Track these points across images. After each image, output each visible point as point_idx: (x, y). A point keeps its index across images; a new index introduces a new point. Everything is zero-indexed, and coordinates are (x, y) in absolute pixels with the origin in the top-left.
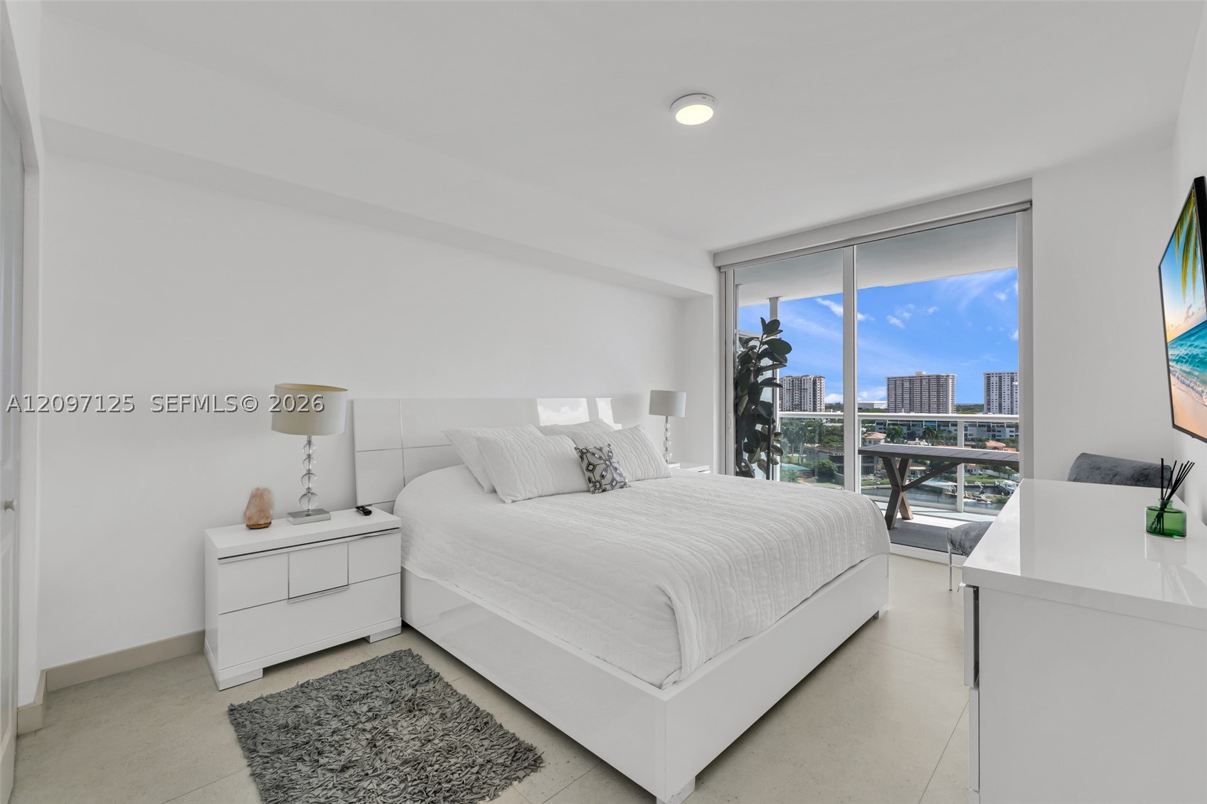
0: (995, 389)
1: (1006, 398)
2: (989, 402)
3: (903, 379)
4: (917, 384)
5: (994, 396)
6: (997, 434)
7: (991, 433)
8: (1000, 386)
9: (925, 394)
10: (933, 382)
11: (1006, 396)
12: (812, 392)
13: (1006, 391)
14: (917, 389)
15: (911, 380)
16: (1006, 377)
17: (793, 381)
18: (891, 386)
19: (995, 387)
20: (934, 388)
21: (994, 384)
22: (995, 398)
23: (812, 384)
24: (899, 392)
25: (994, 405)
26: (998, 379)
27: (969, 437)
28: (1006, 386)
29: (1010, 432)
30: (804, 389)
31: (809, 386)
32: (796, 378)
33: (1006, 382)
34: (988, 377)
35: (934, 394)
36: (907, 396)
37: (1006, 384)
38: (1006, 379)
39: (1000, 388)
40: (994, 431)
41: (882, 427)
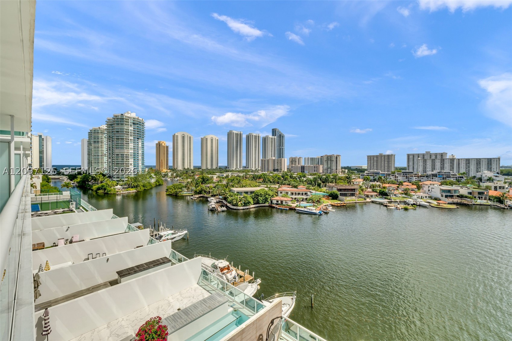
0: (411, 161)
1: (416, 164)
2: (409, 166)
3: (374, 156)
4: (379, 158)
5: (411, 163)
6: (410, 179)
7: (408, 179)
8: (414, 159)
9: (383, 162)
10: (386, 158)
11: (416, 163)
12: (335, 162)
13: (416, 161)
14: (379, 161)
15: (377, 156)
16: (416, 156)
17: (328, 157)
18: (369, 159)
19: (411, 160)
20: (386, 160)
21: (411, 159)
22: (411, 165)
23: (335, 158)
24: (372, 162)
25: (411, 167)
26: (412, 157)
27: (398, 181)
28: (416, 160)
29: (416, 178)
30: (332, 160)
31: (334, 159)
32: (329, 156)
33: (416, 158)
34: (408, 156)
35: (386, 162)
36: (375, 163)
37: (416, 159)
38: (416, 157)
39: (413, 160)
40: (409, 178)
41: (363, 176)
